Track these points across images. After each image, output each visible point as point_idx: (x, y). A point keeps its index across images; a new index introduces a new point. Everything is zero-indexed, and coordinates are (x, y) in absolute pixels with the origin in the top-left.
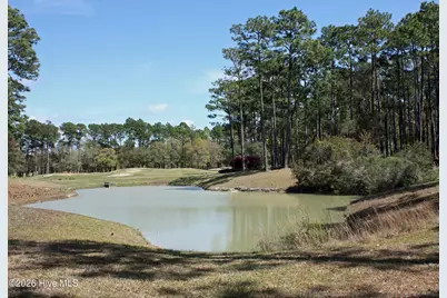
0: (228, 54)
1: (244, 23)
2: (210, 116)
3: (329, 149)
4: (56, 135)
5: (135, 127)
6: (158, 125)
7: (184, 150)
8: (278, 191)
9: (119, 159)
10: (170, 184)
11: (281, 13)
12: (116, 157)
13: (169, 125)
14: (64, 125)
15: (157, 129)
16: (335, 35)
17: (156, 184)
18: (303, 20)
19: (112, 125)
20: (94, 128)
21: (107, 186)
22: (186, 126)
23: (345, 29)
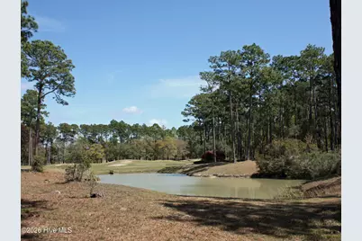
0: (204, 76)
1: (219, 55)
2: (184, 121)
3: (284, 147)
4: (55, 133)
5: (118, 127)
6: (136, 126)
8: (245, 177)
9: (105, 152)
10: (158, 172)
11: (244, 47)
12: (103, 150)
13: (144, 126)
14: (61, 125)
15: (135, 129)
16: (283, 63)
17: (147, 172)
18: (260, 53)
19: (100, 126)
20: (85, 128)
21: (112, 173)
22: (158, 127)
23: (291, 58)
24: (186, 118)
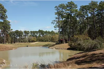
0: (56, 14)
1: (58, 6)
2: (55, 29)
3: (77, 38)
4: (22, 34)
5: (41, 32)
6: (46, 31)
7: (52, 37)
8: (65, 49)
9: (37, 39)
10: (43, 46)
11: (68, 3)
12: (36, 39)
13: (49, 31)
14: (24, 31)
15: (46, 32)
16: (83, 8)
17: (39, 46)
18: (73, 4)
19: (35, 31)
20: (31, 32)
21: (27, 46)
22: (53, 31)
23: (86, 6)
24: (55, 28)
